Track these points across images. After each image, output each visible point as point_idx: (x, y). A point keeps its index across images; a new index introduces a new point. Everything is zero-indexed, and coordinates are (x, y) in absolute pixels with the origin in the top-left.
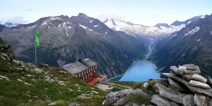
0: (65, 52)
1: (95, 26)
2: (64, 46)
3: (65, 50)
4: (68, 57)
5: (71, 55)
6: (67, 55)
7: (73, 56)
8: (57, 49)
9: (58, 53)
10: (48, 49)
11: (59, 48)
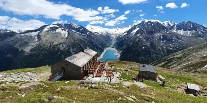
0: (63, 47)
1: (80, 30)
2: (62, 43)
3: (63, 46)
4: (65, 50)
5: (67, 49)
6: (64, 49)
7: (68, 49)
8: (57, 45)
9: (58, 48)
10: (51, 46)
11: (58, 44)
